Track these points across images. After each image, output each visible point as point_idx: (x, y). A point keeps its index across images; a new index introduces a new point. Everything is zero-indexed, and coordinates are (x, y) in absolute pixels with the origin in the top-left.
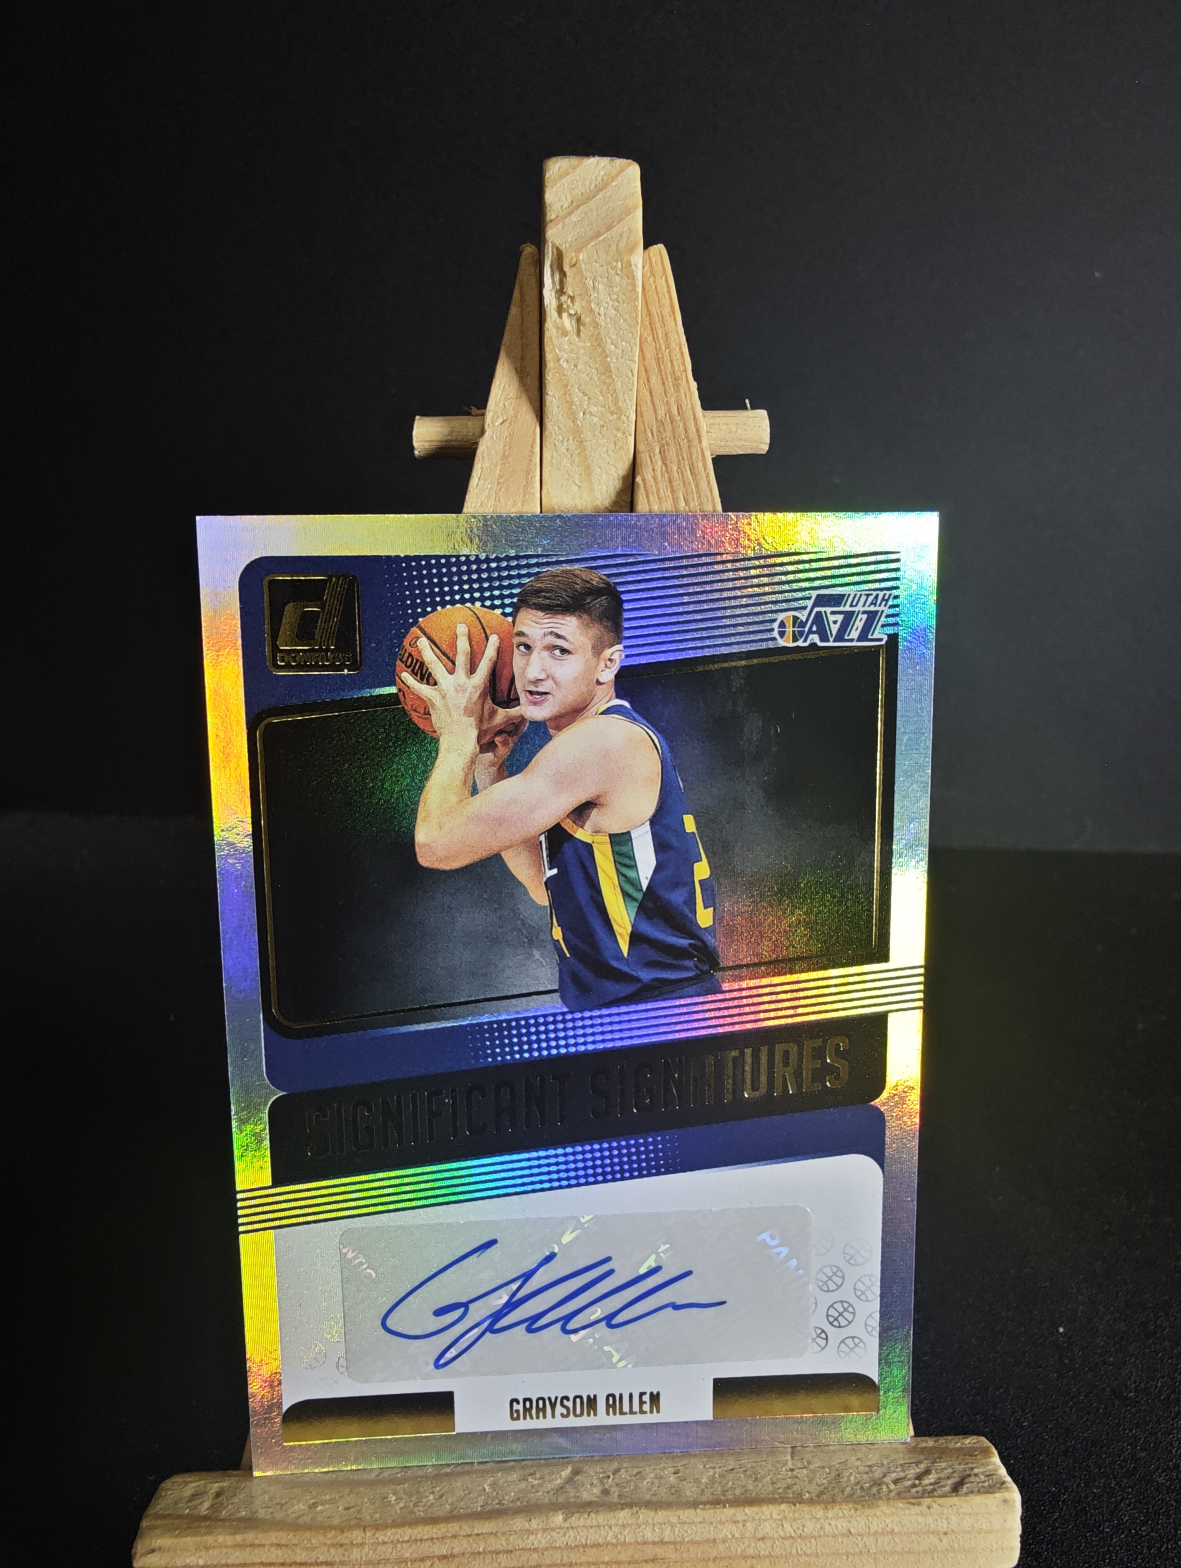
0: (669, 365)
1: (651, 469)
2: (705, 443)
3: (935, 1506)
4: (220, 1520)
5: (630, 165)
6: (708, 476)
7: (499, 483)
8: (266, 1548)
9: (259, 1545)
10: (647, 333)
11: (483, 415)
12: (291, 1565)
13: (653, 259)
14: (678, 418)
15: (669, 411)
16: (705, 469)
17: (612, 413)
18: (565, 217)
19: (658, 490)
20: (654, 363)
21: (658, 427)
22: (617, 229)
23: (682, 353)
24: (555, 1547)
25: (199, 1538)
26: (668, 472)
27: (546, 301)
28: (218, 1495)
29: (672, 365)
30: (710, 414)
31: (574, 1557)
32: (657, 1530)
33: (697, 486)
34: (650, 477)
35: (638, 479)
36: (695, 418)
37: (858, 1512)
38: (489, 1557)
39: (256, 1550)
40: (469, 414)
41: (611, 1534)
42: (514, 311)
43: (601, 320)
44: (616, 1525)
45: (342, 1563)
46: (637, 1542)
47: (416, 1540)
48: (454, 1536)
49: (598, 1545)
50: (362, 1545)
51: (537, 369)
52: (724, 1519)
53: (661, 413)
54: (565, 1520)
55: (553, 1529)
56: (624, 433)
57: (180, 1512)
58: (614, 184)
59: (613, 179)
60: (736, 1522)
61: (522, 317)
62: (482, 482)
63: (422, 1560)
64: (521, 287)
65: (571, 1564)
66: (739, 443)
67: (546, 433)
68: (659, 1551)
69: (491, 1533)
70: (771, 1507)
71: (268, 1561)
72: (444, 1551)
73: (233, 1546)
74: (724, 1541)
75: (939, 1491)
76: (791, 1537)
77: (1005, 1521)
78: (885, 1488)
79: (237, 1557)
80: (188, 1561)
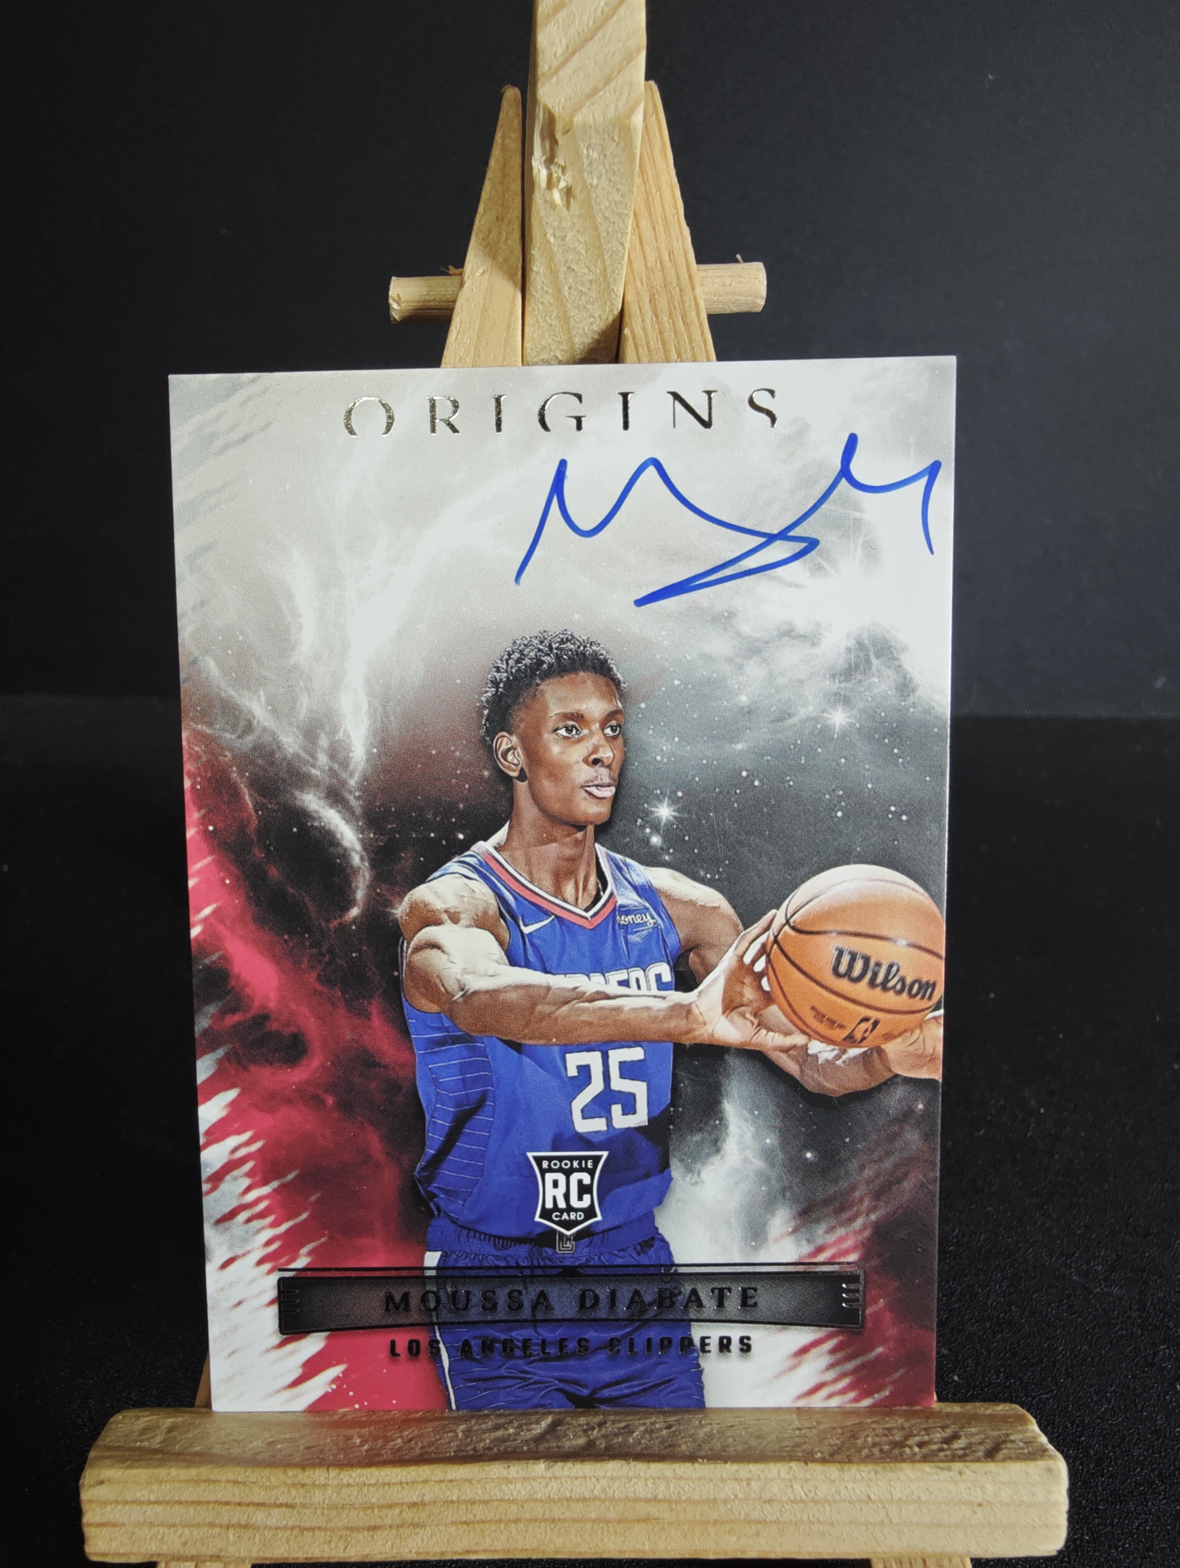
0: (659, 208)
1: (640, 320)
2: (698, 290)
3: (967, 1472)
4: (173, 1454)
6: (701, 325)
7: (478, 338)
8: (223, 1485)
9: (214, 1482)
12: (248, 1505)
15: (660, 258)
16: (699, 319)
18: (561, 67)
19: (648, 342)
21: (648, 276)
23: (673, 195)
24: (537, 1499)
25: (151, 1471)
26: (658, 322)
29: (663, 208)
30: (707, 266)
31: (557, 1512)
32: (650, 1485)
33: (690, 337)
34: (639, 328)
35: (627, 331)
36: (688, 265)
37: (878, 1474)
38: (463, 1506)
39: (212, 1486)
40: (448, 273)
41: (598, 1487)
44: (604, 1477)
45: (303, 1506)
46: (627, 1498)
47: (384, 1484)
48: (425, 1482)
49: (584, 1500)
50: (325, 1486)
51: (520, 216)
52: (725, 1475)
53: (651, 258)
54: (547, 1469)
55: (534, 1479)
57: (131, 1445)
60: (737, 1480)
63: (390, 1506)
64: (502, 129)
65: (553, 1520)
66: (734, 299)
67: (529, 300)
69: (466, 1480)
70: (780, 1466)
71: (224, 1499)
72: (414, 1498)
73: (188, 1481)
74: (725, 1502)
75: (971, 1457)
76: (802, 1501)
77: (1050, 1492)
78: (907, 1450)
79: (191, 1493)
80: (138, 1495)
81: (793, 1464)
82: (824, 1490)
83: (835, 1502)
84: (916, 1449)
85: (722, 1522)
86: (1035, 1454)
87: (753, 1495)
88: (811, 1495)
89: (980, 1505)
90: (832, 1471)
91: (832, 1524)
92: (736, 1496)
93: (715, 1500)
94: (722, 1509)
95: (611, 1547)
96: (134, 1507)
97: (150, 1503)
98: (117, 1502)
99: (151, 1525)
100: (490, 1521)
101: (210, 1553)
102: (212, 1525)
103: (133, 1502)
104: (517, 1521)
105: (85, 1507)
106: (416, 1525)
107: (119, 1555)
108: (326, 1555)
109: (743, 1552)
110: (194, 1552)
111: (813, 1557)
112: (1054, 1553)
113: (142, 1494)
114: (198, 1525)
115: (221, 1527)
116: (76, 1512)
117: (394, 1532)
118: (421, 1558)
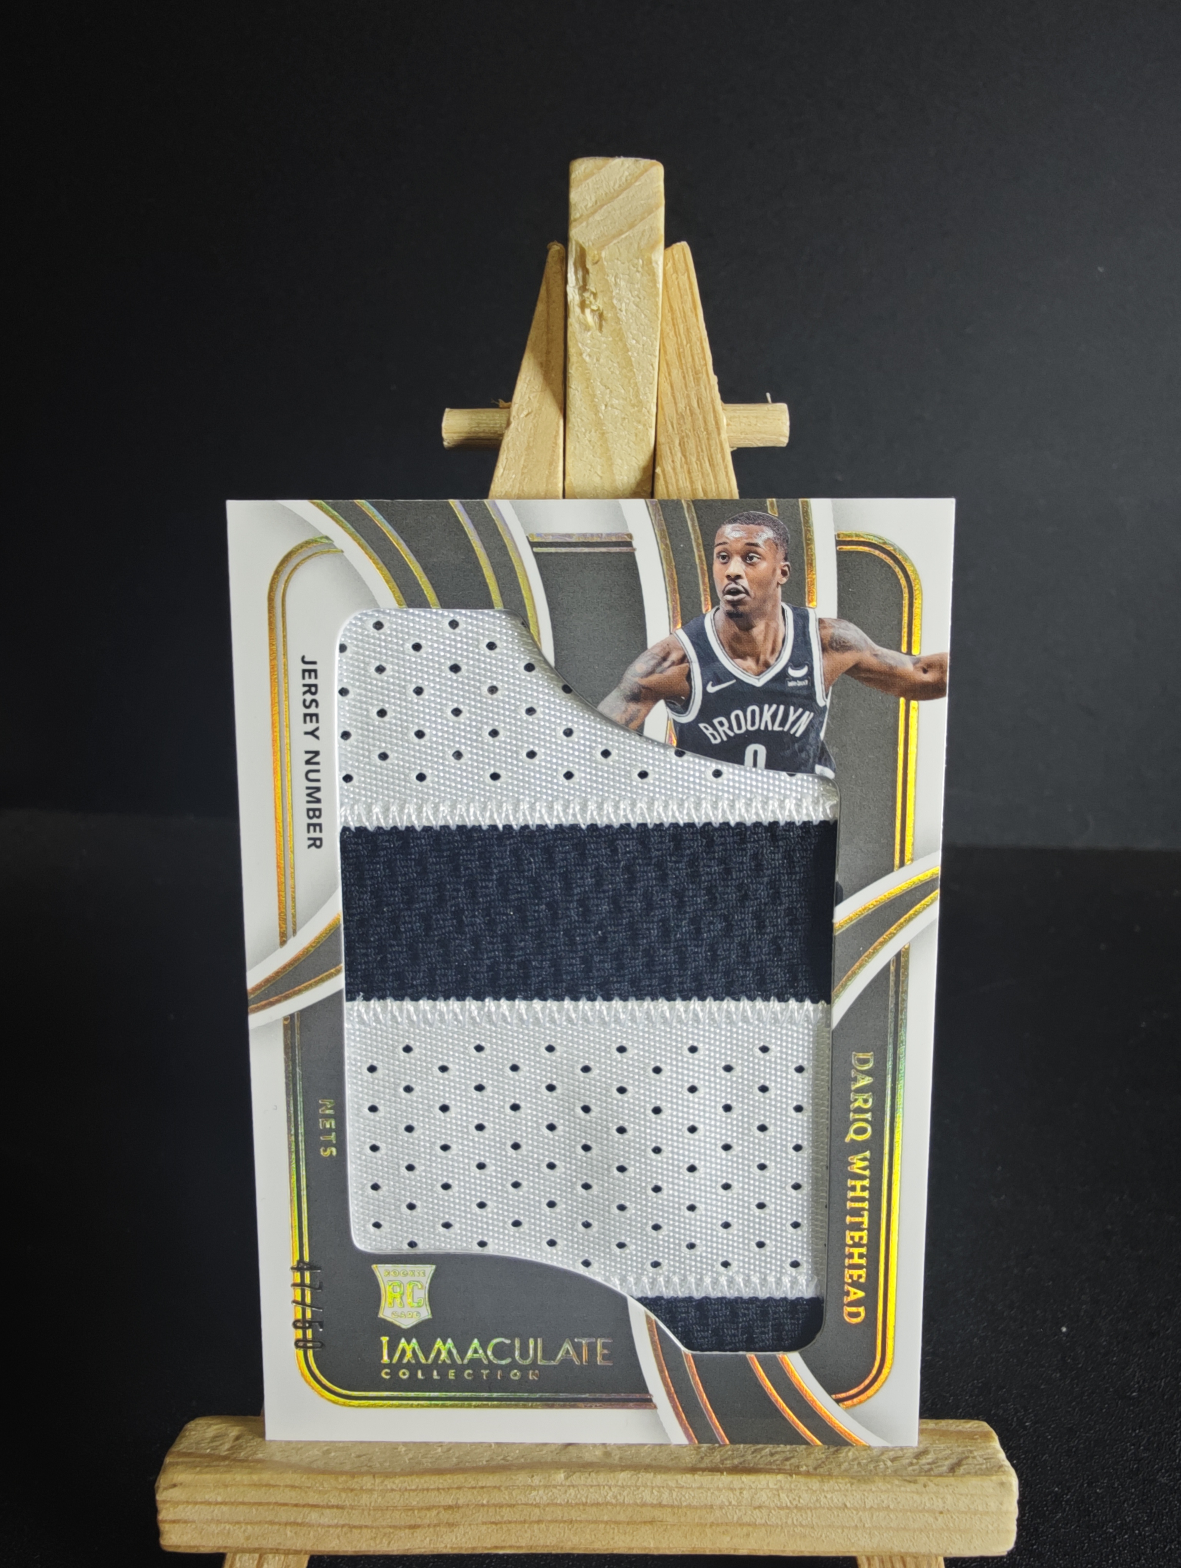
0: (690, 360)
1: (670, 461)
2: (724, 436)
3: (931, 1485)
4: (240, 1461)
5: (652, 165)
6: (726, 467)
7: (523, 474)
8: (281, 1488)
9: (274, 1486)
10: (669, 329)
11: (509, 407)
12: (304, 1506)
13: (676, 256)
14: (697, 411)
15: (689, 404)
16: (724, 459)
17: (633, 406)
18: (588, 216)
19: (677, 481)
20: (675, 357)
21: (678, 419)
22: (639, 227)
23: (703, 348)
24: (556, 1504)
25: (218, 1476)
26: (686, 463)
27: (570, 297)
28: (237, 1438)
29: (693, 359)
30: (731, 407)
31: (574, 1514)
32: (655, 1493)
33: (715, 477)
34: (669, 467)
35: (658, 470)
36: (714, 411)
37: (854, 1487)
38: (492, 1510)
39: (271, 1490)
40: (496, 406)
41: (610, 1494)
42: (540, 308)
43: (623, 315)
44: (616, 1486)
45: (352, 1507)
46: (636, 1504)
47: (423, 1490)
48: (459, 1488)
49: (597, 1504)
50: (371, 1491)
51: (561, 362)
52: (721, 1486)
53: (681, 406)
54: (567, 1478)
55: (555, 1487)
56: (644, 425)
57: (202, 1452)
58: (637, 184)
59: (637, 179)
60: (732, 1490)
61: (548, 313)
62: (506, 472)
63: (429, 1508)
64: (548, 283)
65: (571, 1522)
66: (759, 436)
67: (569, 425)
68: (657, 1513)
69: (495, 1487)
70: (768, 1477)
71: (282, 1501)
72: (450, 1501)
73: (250, 1485)
74: (721, 1508)
75: (936, 1471)
76: (787, 1507)
77: (1001, 1504)
78: (882, 1465)
79: (253, 1495)
80: (207, 1497)
81: (780, 1477)
82: (806, 1499)
83: (816, 1508)
84: (889, 1463)
85: (718, 1525)
86: (992, 1469)
87: (744, 1502)
88: (795, 1503)
89: (941, 1513)
90: (815, 1483)
91: (813, 1528)
92: (730, 1503)
93: (711, 1507)
94: (718, 1513)
95: (621, 1544)
96: (203, 1507)
97: (217, 1503)
98: (188, 1503)
99: (219, 1522)
100: (516, 1522)
101: (270, 1546)
102: (272, 1523)
103: (201, 1503)
104: (539, 1522)
105: (160, 1506)
106: (451, 1525)
107: (190, 1547)
108: (372, 1549)
109: (735, 1550)
110: (256, 1546)
111: (796, 1554)
112: (1005, 1553)
113: (210, 1496)
114: (259, 1523)
115: (280, 1524)
116: (151, 1509)
117: (431, 1530)
118: (456, 1552)
